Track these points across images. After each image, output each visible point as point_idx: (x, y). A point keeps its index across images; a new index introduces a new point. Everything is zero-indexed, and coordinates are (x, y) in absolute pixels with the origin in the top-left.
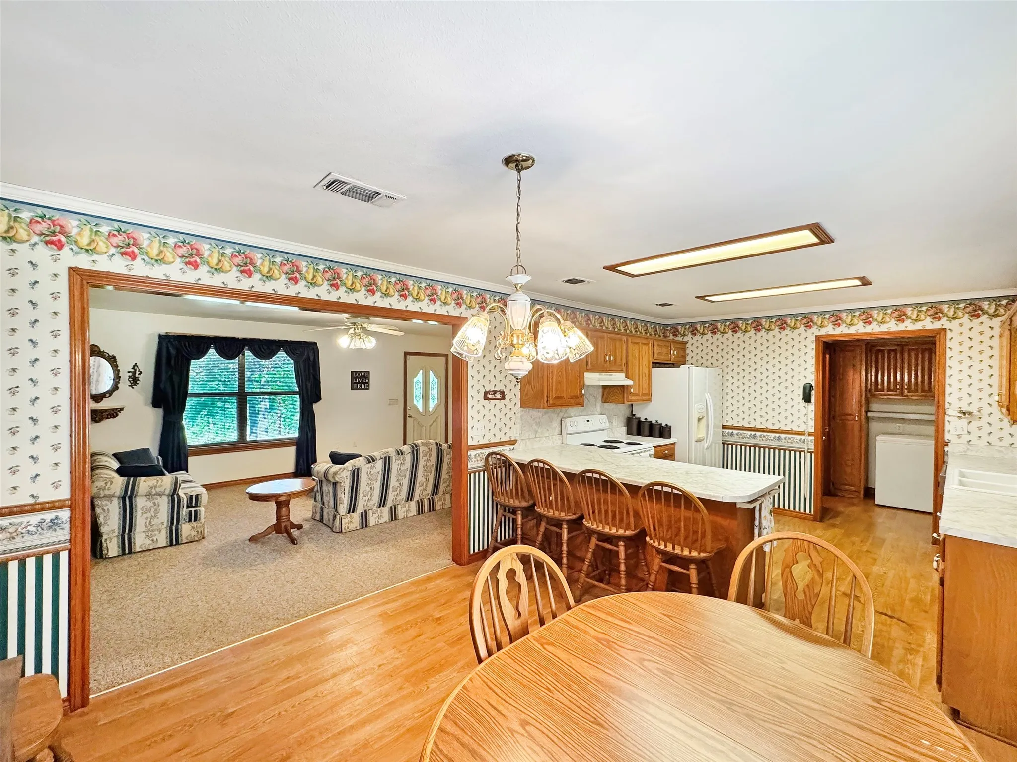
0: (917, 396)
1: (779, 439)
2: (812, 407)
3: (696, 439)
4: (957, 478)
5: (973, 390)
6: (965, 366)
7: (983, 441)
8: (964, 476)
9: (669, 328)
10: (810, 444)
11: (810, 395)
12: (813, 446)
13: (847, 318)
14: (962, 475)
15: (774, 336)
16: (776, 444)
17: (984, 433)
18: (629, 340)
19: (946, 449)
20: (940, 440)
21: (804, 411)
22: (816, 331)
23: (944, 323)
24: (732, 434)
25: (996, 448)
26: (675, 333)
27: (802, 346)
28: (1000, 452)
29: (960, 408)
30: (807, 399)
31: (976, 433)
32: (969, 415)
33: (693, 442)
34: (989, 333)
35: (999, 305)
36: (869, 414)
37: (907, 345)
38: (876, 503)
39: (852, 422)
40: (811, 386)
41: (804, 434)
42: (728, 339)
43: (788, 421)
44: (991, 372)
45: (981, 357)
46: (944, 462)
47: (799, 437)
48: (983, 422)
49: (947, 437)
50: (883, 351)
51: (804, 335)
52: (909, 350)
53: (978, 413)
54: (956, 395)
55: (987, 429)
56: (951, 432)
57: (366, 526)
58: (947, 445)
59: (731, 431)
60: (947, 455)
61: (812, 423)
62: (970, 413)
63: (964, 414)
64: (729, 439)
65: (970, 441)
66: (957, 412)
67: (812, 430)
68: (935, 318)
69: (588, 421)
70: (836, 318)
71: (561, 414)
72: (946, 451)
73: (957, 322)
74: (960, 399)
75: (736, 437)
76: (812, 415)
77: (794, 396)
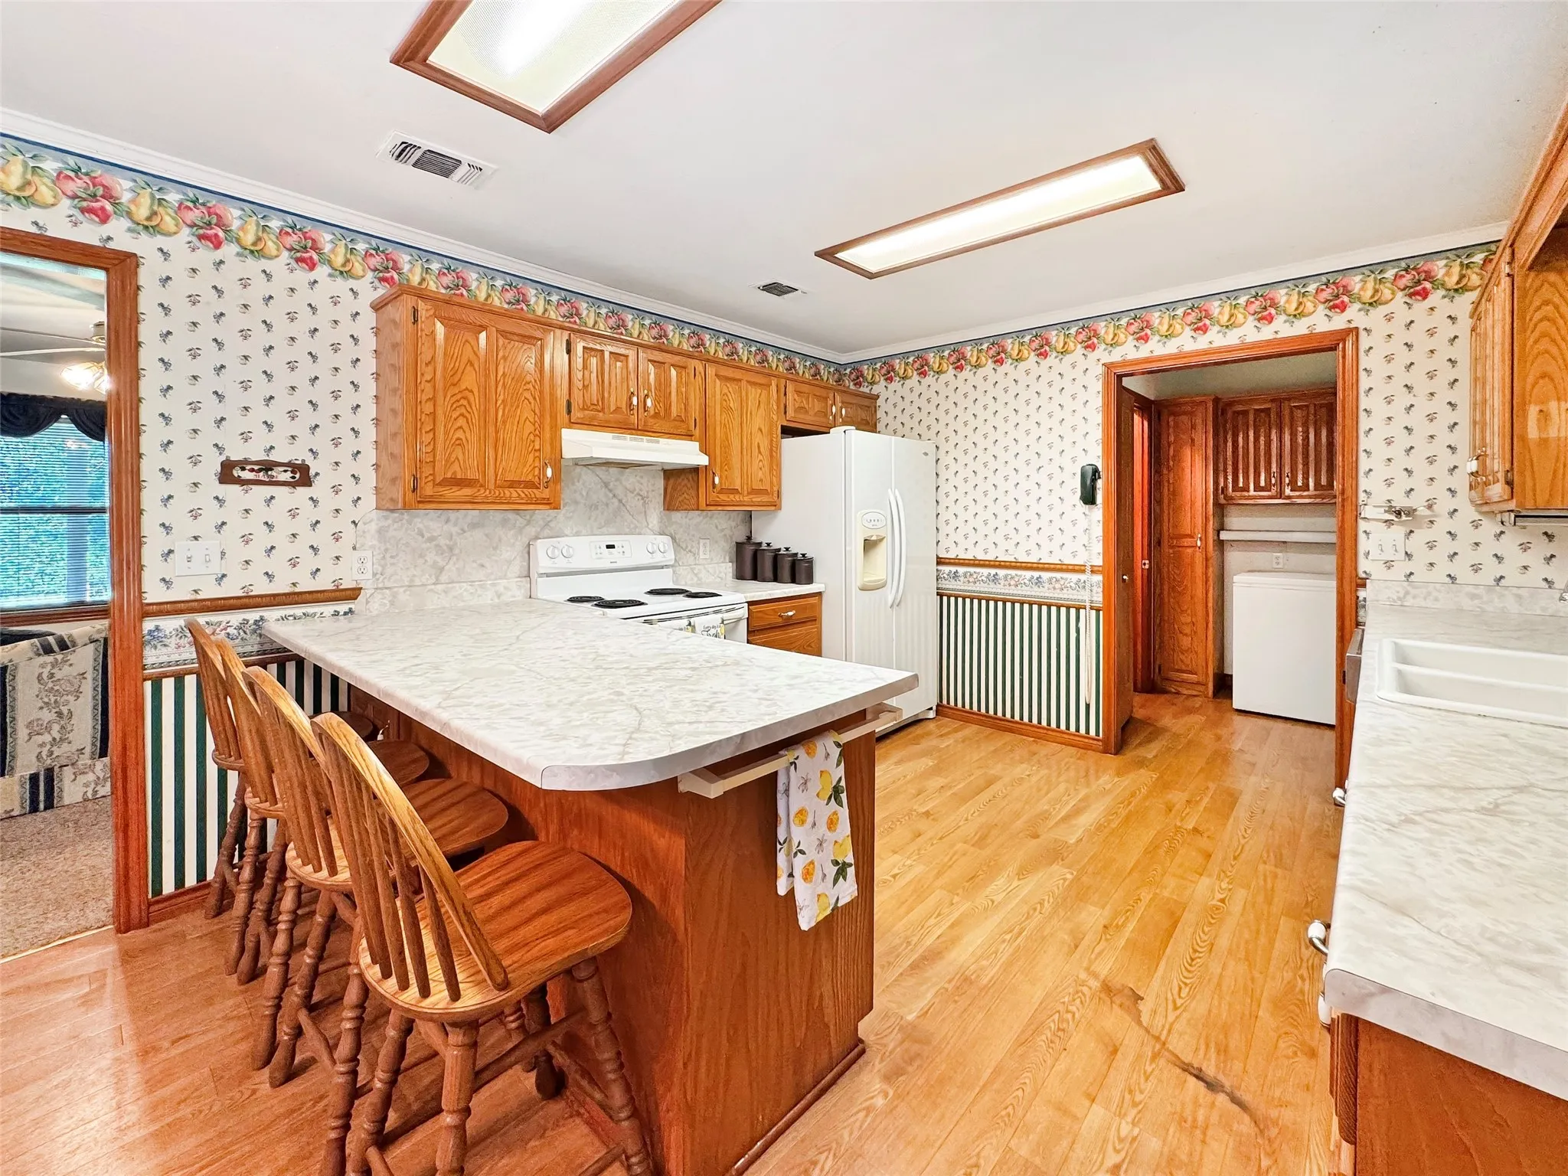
0: (1310, 497)
1: (1039, 582)
2: (1097, 513)
3: (859, 584)
4: (1390, 666)
5: (1416, 461)
6: (1397, 408)
7: (1440, 574)
8: (1404, 660)
9: (848, 371)
10: (1093, 590)
11: (1094, 488)
12: (1101, 595)
13: (1160, 323)
14: (1402, 657)
15: (1027, 373)
16: (1033, 594)
17: (1440, 555)
18: (711, 370)
19: (1362, 594)
20: (1347, 574)
21: (1083, 523)
22: (1104, 355)
23: (1353, 315)
24: (956, 575)
25: (1470, 589)
26: (859, 378)
27: (1078, 388)
28: (1473, 597)
29: (1389, 501)
30: (1089, 497)
31: (1422, 556)
32: (1407, 515)
33: (854, 590)
34: (1447, 330)
35: (1468, 266)
36: (1224, 536)
37: (1289, 399)
38: (1236, 705)
39: (1189, 550)
40: (1096, 471)
41: (1083, 571)
42: (947, 384)
43: (1055, 546)
44: (1453, 417)
45: (1431, 385)
46: (1358, 624)
47: (1074, 577)
48: (1438, 532)
49: (1364, 566)
50: (1245, 413)
51: (1082, 364)
52: (1291, 409)
53: (1428, 512)
54: (1381, 472)
55: (1448, 546)
56: (1370, 557)
57: (49, 805)
58: (1364, 586)
59: (953, 569)
60: (1364, 606)
61: (1098, 547)
62: (1411, 512)
63: (1398, 513)
64: (950, 585)
65: (1412, 574)
66: (1382, 510)
67: (1100, 563)
68: (1335, 307)
69: (612, 547)
70: (1140, 324)
71: (531, 531)
72: (1361, 598)
73: (1382, 310)
74: (1389, 482)
75: (963, 582)
76: (1098, 531)
77: (1065, 492)
